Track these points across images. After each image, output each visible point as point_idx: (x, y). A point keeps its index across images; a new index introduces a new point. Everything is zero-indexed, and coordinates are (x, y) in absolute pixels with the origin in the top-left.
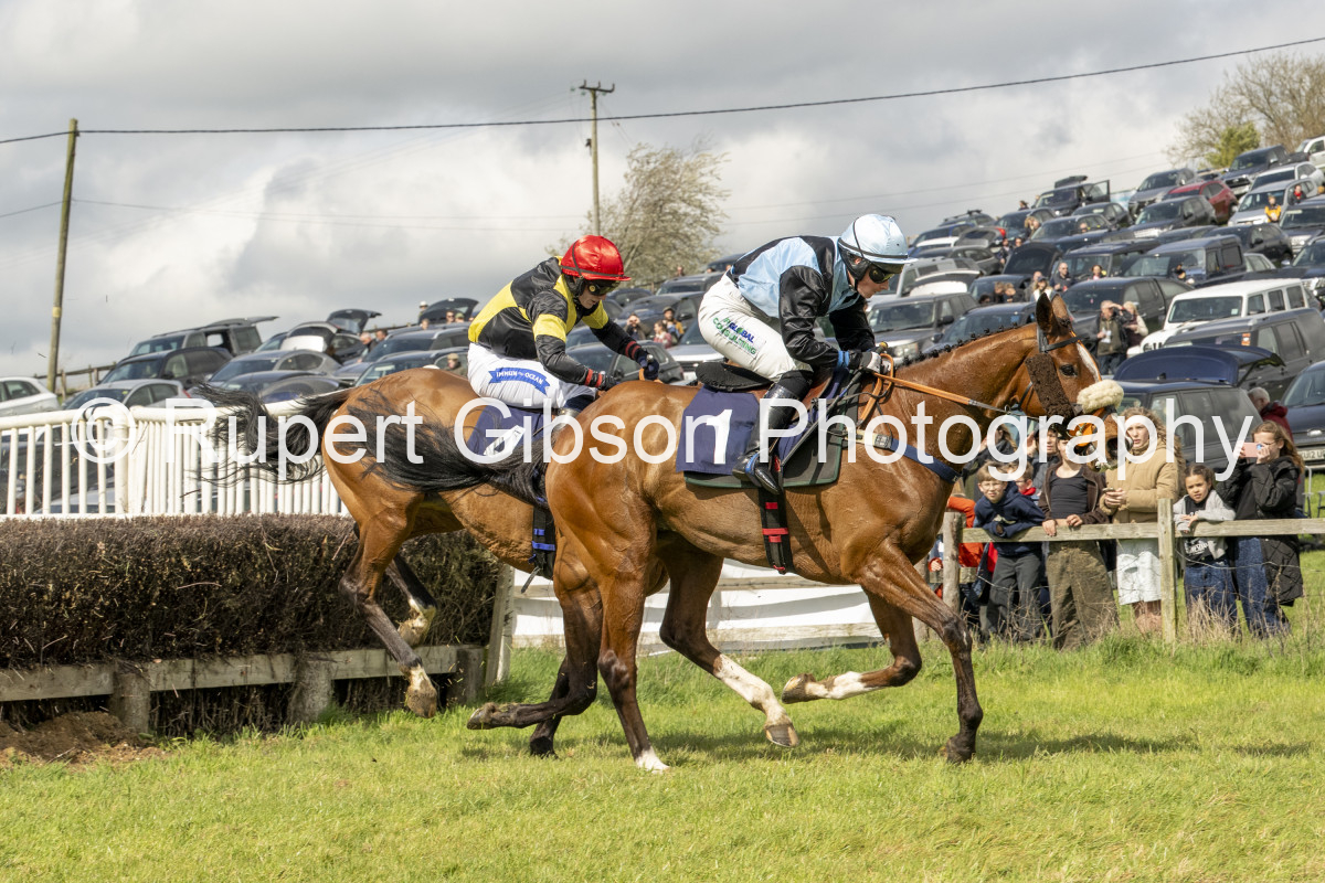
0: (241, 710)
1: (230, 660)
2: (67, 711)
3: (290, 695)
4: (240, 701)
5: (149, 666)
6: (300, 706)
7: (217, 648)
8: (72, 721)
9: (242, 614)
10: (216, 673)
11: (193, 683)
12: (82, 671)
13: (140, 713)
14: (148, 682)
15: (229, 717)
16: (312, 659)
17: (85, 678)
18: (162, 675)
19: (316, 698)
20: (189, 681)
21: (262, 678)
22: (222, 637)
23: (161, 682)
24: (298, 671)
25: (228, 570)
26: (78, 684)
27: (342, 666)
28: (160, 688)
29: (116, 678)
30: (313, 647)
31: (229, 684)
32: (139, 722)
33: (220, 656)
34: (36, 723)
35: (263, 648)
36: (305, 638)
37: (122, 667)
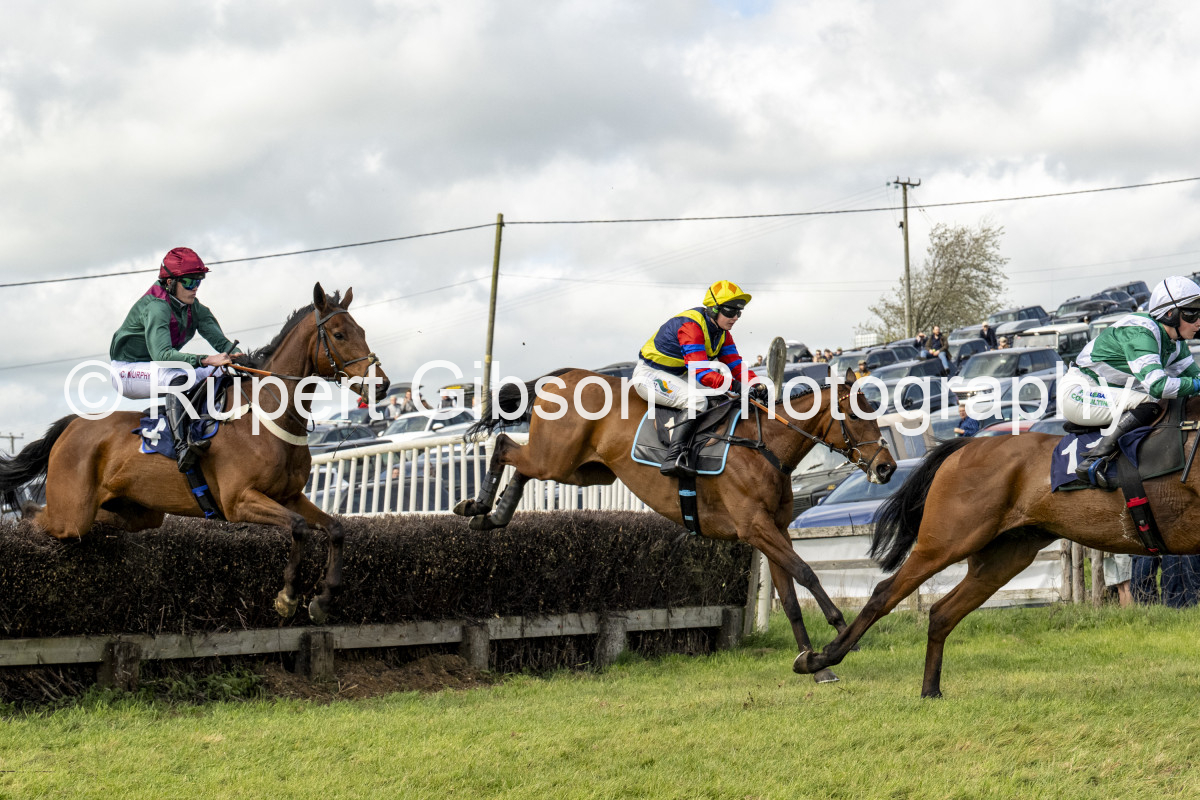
0: (559, 653)
1: (550, 617)
2: (428, 654)
3: (596, 642)
4: (558, 647)
5: (490, 622)
6: (603, 651)
7: (540, 608)
8: (431, 661)
9: (558, 584)
10: (540, 626)
11: (523, 634)
12: (439, 625)
13: (482, 656)
14: (488, 632)
15: (551, 659)
16: (612, 616)
17: (441, 629)
18: (498, 628)
19: (615, 644)
20: (519, 632)
21: (575, 630)
22: (544, 600)
23: (498, 633)
24: (602, 625)
25: (548, 551)
26: (435, 635)
27: (635, 621)
28: (498, 637)
29: (465, 631)
30: (613, 607)
31: (550, 634)
32: (481, 662)
33: (543, 614)
34: (406, 662)
35: (575, 608)
36: (606, 601)
37: (469, 622)
